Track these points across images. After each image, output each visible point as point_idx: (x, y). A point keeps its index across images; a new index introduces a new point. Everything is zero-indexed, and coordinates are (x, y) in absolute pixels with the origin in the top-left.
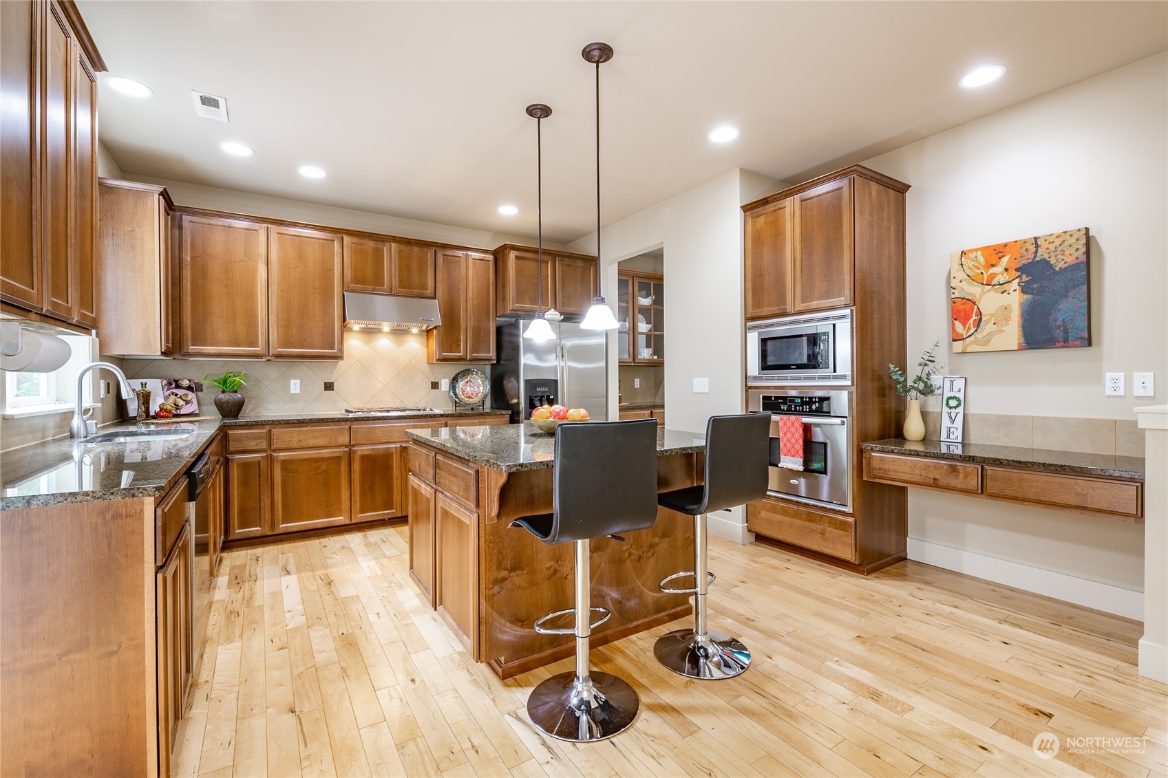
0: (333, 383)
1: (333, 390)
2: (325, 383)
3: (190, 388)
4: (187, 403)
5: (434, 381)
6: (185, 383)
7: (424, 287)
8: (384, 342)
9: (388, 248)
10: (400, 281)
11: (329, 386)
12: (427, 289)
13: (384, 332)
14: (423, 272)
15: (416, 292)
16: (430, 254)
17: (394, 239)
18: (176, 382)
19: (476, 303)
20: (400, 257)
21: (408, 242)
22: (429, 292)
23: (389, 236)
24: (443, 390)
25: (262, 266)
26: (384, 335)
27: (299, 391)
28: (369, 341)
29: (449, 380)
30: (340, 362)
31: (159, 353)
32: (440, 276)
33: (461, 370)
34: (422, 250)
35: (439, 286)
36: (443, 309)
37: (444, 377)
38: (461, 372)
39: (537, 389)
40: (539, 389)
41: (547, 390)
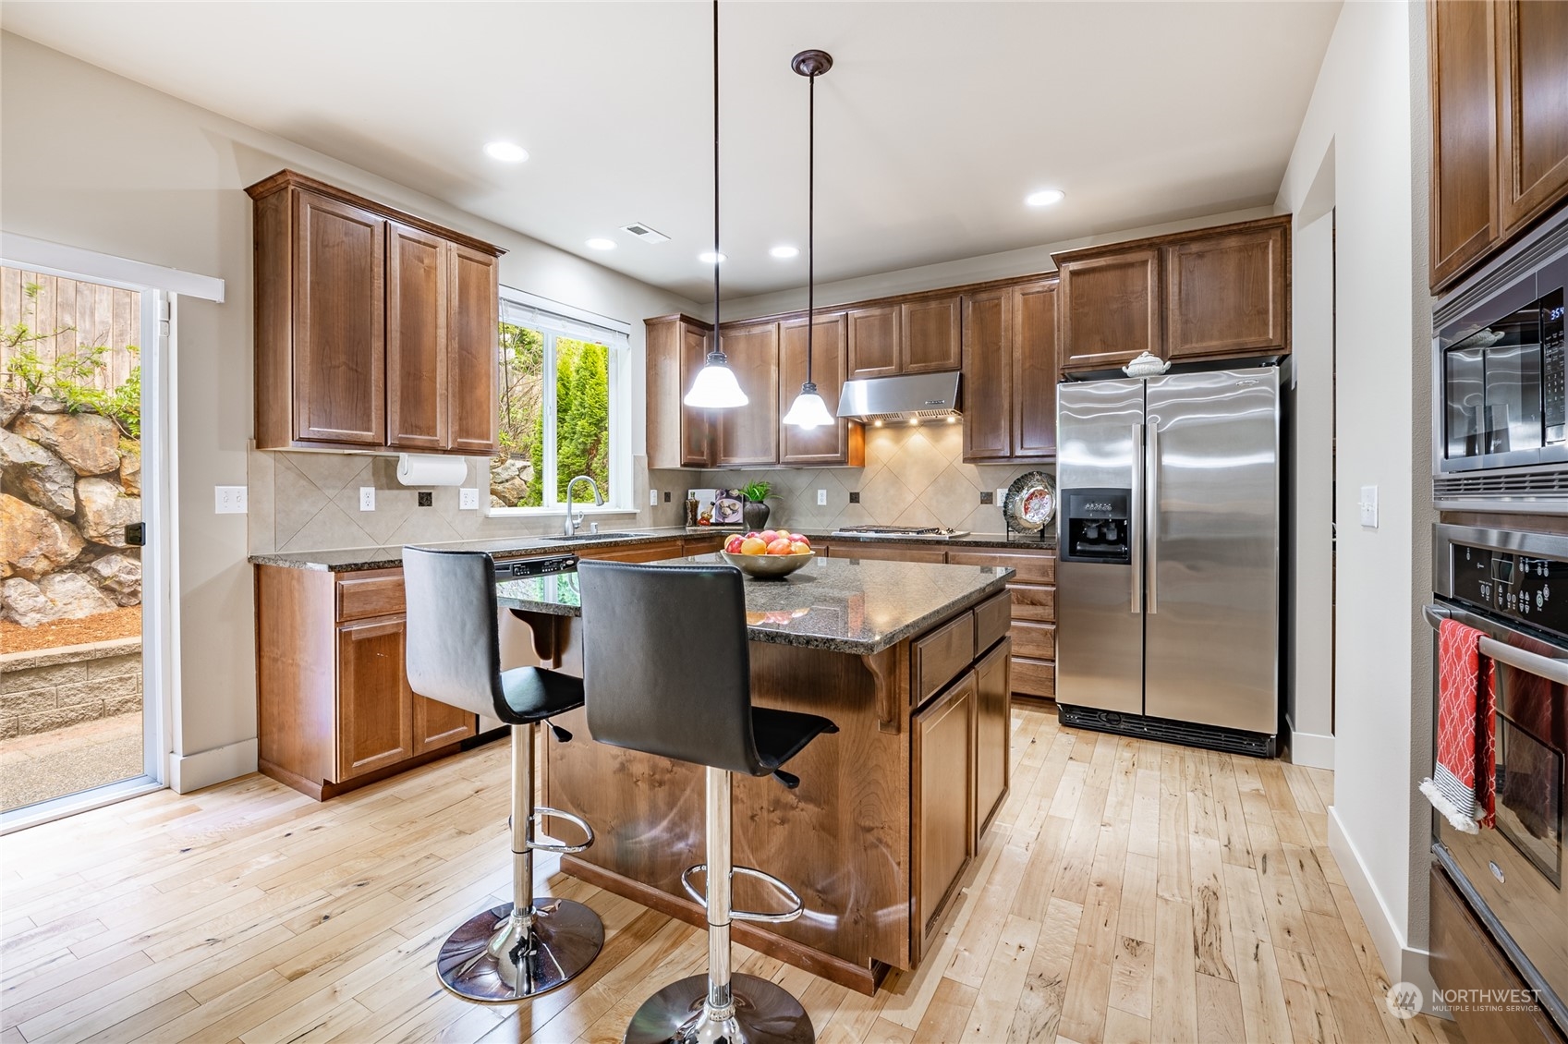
0: (858, 494)
1: (858, 502)
2: (851, 494)
3: (738, 498)
4: (734, 512)
5: (986, 491)
6: (735, 493)
7: (946, 355)
8: (918, 440)
9: (898, 312)
10: (912, 354)
11: (854, 498)
12: (949, 358)
13: (915, 427)
14: (943, 334)
15: (933, 364)
16: (953, 306)
17: (904, 299)
18: (727, 491)
19: (1027, 365)
20: (911, 321)
21: (923, 297)
22: (953, 361)
23: (897, 297)
24: (998, 505)
25: (774, 368)
26: (915, 430)
27: (825, 503)
28: (897, 440)
29: (1006, 491)
30: (866, 468)
31: (679, 466)
32: (969, 334)
33: (1023, 474)
34: (941, 303)
35: (968, 350)
36: (973, 383)
37: (1001, 486)
38: (1022, 477)
39: (1088, 505)
40: (1092, 505)
41: (1109, 508)
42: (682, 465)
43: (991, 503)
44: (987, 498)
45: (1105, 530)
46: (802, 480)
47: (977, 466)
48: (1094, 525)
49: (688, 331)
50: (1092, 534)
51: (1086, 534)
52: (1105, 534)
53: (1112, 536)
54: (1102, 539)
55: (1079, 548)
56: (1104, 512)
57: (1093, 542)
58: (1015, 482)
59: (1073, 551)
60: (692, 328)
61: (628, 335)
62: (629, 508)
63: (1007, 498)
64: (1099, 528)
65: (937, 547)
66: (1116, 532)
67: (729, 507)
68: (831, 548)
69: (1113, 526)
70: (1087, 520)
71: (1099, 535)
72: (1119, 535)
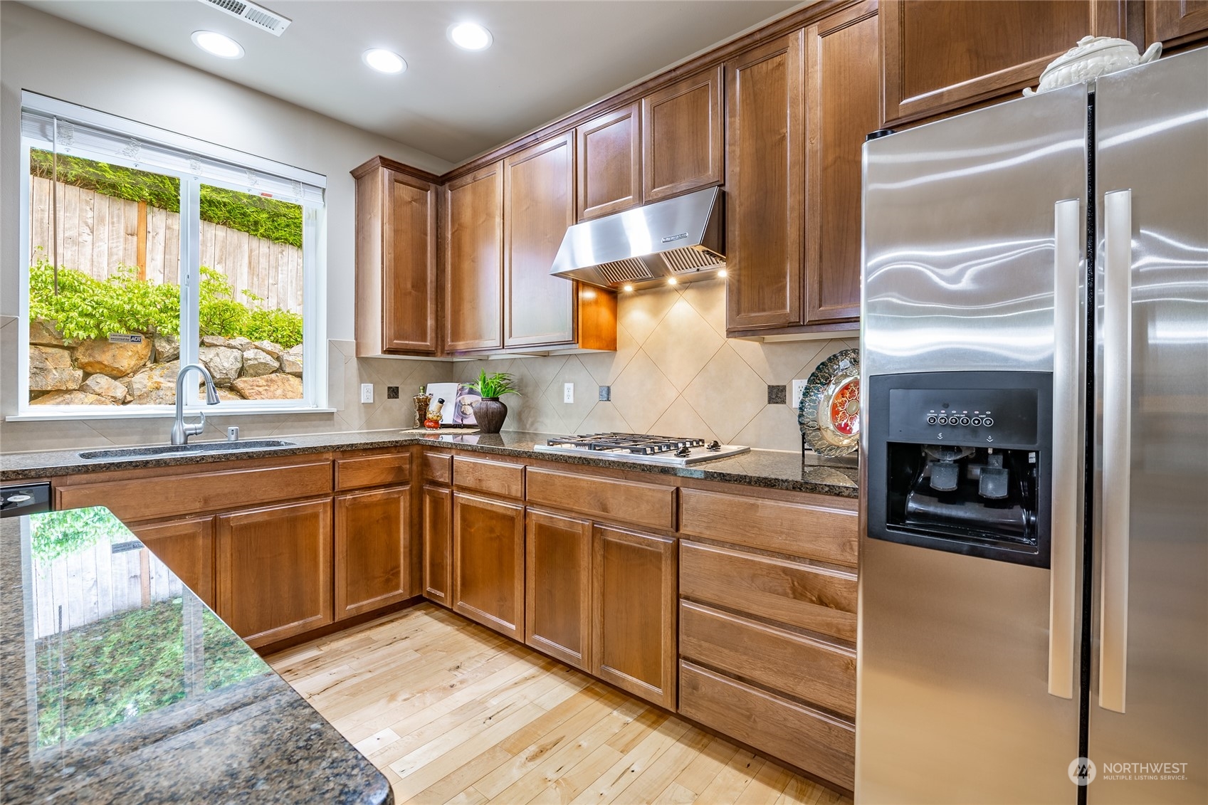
0: (610, 387)
1: (609, 399)
2: (602, 388)
5: (774, 385)
7: (702, 166)
8: (680, 310)
10: (657, 170)
11: (607, 394)
12: (705, 167)
13: (674, 289)
14: (699, 132)
15: (685, 184)
16: (712, 83)
20: (654, 123)
22: (711, 170)
24: (794, 406)
25: (498, 220)
26: (676, 295)
27: (571, 400)
28: (655, 312)
29: (805, 383)
30: (618, 352)
31: (380, 353)
32: (736, 123)
33: (831, 355)
34: (695, 83)
35: (734, 151)
36: (741, 204)
37: (798, 376)
38: (830, 359)
39: (932, 413)
40: (943, 414)
41: (987, 421)
42: (384, 352)
43: (784, 402)
44: (777, 395)
45: (976, 471)
46: (549, 371)
47: (762, 341)
48: (949, 459)
49: (396, 181)
50: (945, 480)
51: (927, 479)
52: (975, 483)
53: (994, 487)
54: (967, 491)
55: (912, 505)
56: (974, 431)
57: (946, 497)
58: (818, 368)
59: (897, 514)
60: (401, 176)
61: (324, 190)
62: (324, 406)
63: (805, 395)
64: (962, 465)
65: (664, 477)
66: (1004, 479)
67: (471, 405)
68: (529, 469)
69: (996, 462)
70: (931, 447)
71: (960, 483)
72: (1012, 485)
